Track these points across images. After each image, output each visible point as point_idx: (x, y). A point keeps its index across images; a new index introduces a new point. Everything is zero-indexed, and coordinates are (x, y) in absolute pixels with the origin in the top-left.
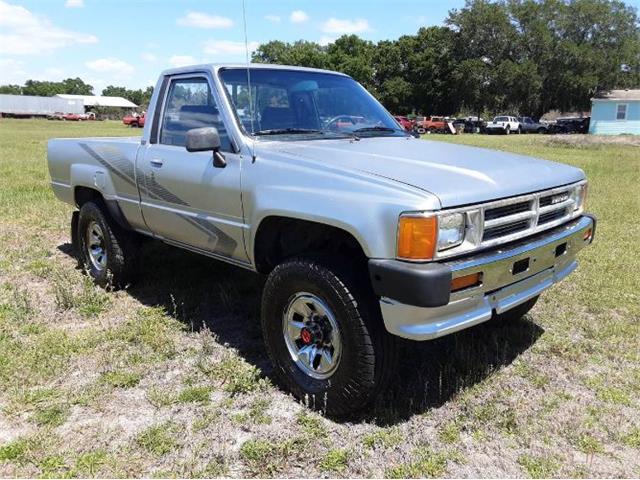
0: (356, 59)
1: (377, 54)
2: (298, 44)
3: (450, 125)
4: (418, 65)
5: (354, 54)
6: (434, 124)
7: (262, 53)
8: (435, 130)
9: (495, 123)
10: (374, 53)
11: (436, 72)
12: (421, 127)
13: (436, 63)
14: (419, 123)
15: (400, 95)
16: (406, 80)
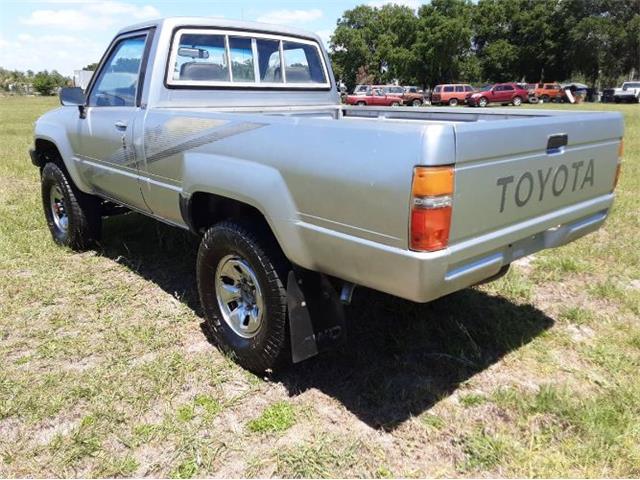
0: (454, 21)
1: (479, 14)
2: (386, 8)
3: (568, 92)
4: (525, 25)
5: (452, 15)
6: (547, 92)
7: (347, 20)
8: (549, 99)
9: (625, 90)
10: (475, 13)
11: (548, 32)
12: (533, 95)
13: (548, 22)
14: (531, 91)
15: (504, 60)
16: (510, 43)
